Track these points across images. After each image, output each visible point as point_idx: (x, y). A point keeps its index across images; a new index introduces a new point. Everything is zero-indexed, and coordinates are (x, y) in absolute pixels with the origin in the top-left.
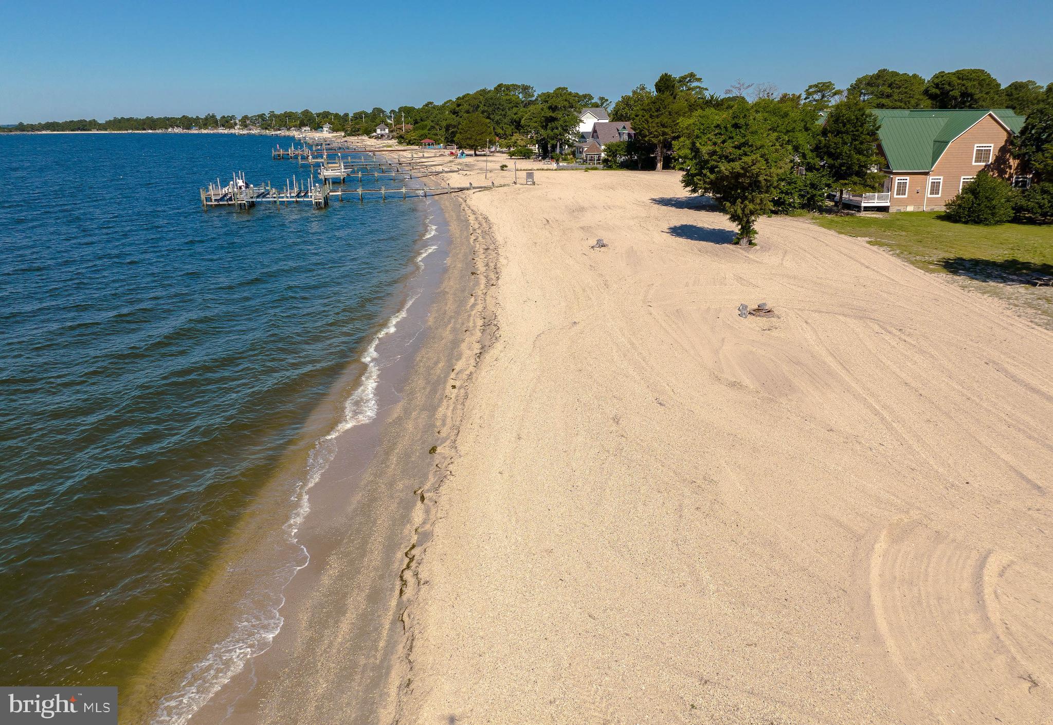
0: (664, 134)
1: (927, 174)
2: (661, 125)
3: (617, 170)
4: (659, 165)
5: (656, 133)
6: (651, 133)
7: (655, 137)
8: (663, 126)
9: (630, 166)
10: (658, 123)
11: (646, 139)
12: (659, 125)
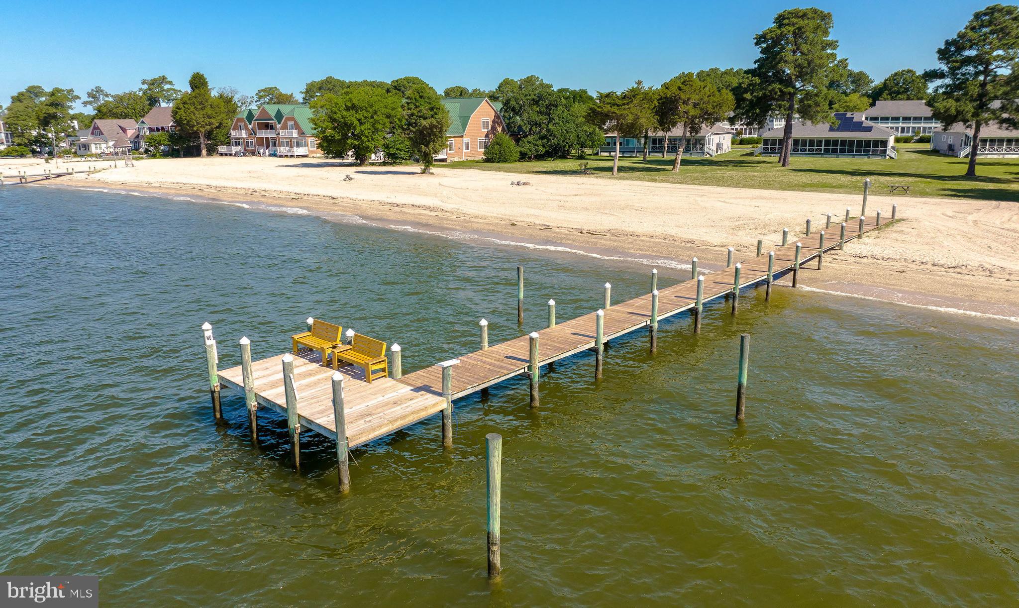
0: (210, 124)
1: (462, 137)
2: (207, 117)
3: (161, 158)
4: (204, 152)
5: (203, 123)
6: (198, 124)
7: (202, 126)
8: (209, 117)
9: (173, 153)
10: (203, 115)
11: (195, 128)
12: (206, 116)
